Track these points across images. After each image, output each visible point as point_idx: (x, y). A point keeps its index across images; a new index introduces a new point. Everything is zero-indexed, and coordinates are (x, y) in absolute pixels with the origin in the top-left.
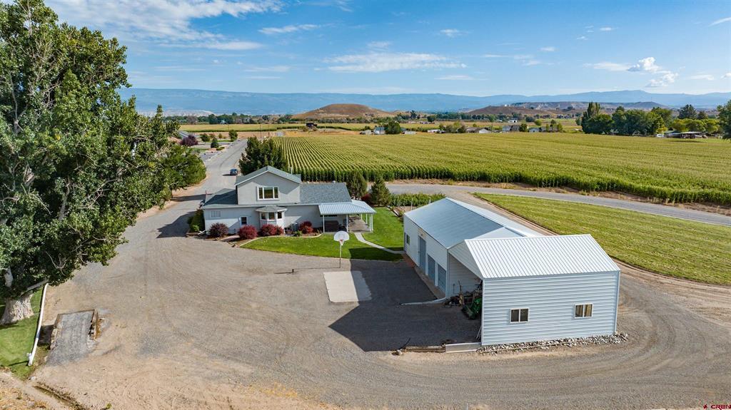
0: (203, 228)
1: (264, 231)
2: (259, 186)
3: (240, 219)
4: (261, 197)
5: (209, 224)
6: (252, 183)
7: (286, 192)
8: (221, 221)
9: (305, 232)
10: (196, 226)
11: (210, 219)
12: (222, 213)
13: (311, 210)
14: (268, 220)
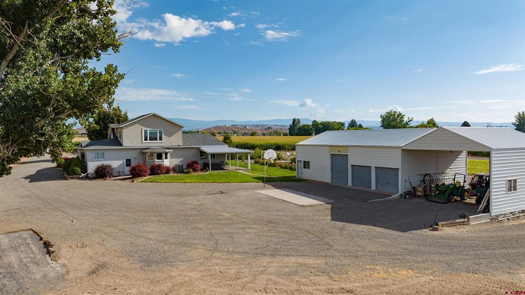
0: (85, 170)
1: (156, 170)
2: (144, 129)
3: (125, 161)
4: (146, 139)
5: (92, 166)
6: (137, 125)
7: (170, 135)
8: (106, 163)
9: (195, 170)
10: (78, 168)
11: (93, 161)
12: (107, 154)
13: (193, 152)
14: (156, 160)
